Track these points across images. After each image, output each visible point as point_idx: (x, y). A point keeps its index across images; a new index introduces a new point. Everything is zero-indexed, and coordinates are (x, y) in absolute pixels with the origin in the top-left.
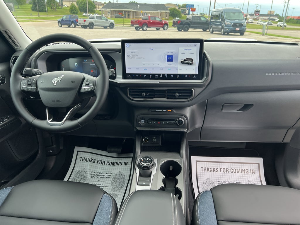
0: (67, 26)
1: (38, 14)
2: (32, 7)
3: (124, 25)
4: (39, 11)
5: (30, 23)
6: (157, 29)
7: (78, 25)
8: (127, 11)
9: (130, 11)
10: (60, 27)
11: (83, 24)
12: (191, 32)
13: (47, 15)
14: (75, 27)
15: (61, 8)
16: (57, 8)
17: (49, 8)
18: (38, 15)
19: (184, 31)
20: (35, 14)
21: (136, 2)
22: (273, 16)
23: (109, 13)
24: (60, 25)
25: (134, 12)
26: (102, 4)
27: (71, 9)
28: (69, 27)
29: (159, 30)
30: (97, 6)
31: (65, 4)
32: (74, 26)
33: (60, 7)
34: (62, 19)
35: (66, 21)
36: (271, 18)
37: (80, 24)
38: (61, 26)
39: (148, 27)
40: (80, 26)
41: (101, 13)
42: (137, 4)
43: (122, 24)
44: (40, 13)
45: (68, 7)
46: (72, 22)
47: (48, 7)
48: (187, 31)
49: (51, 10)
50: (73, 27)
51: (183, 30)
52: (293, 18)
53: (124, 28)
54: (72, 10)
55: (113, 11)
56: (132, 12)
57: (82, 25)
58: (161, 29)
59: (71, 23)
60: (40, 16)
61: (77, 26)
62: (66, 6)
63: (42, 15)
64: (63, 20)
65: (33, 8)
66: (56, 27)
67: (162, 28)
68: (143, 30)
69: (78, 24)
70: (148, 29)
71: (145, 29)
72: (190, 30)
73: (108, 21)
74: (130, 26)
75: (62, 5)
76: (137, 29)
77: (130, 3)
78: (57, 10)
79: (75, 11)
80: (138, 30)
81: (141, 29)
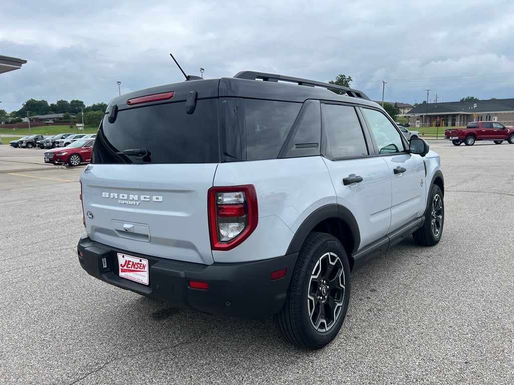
3: (438, 138)
6: (495, 142)
8: (450, 115)
9: (457, 115)
21: (475, 98)
23: (418, 120)
25: (464, 115)
26: (410, 107)
29: (500, 144)
30: (402, 111)
39: (476, 139)
41: (405, 121)
42: (476, 101)
43: (435, 136)
53: (435, 143)
55: (425, 116)
56: (461, 115)
58: (504, 142)
67: (507, 140)
68: (467, 145)
70: (477, 142)
71: (470, 142)
73: (409, 133)
74: (443, 138)
76: (456, 143)
77: (462, 101)
80: (458, 145)
81: (463, 144)
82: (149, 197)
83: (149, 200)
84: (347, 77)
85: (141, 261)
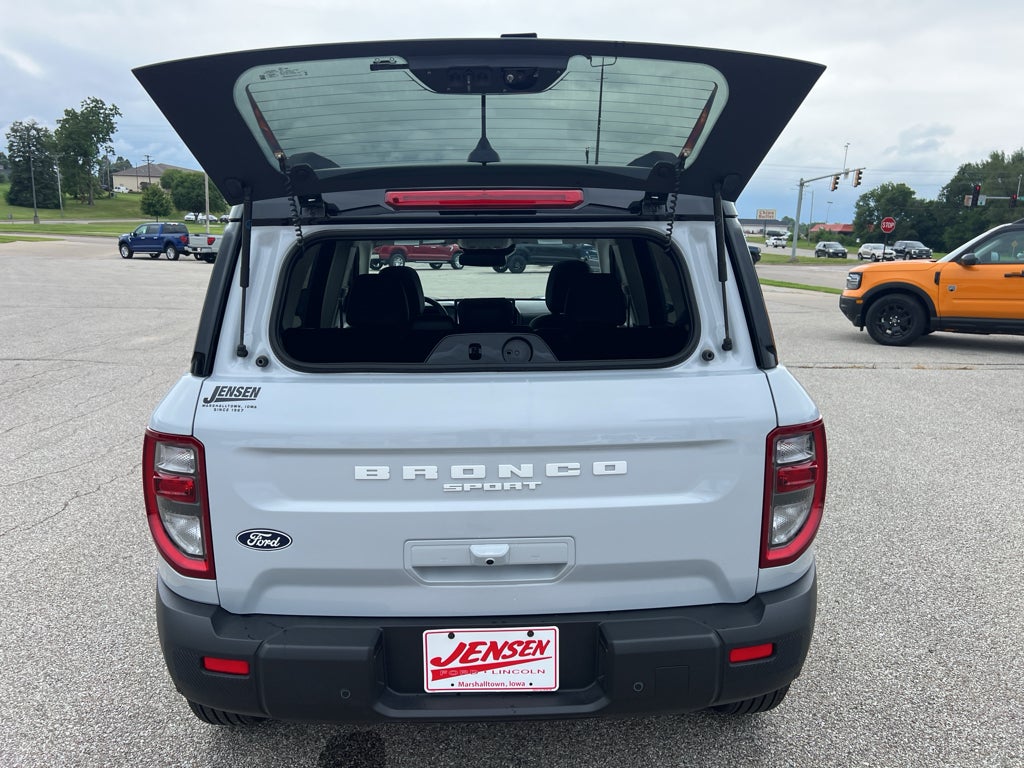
0: (149, 256)
1: (36, 216)
2: (10, 193)
4: (38, 207)
5: (19, 244)
6: (431, 265)
7: (187, 253)
10: (124, 258)
11: (204, 251)
12: (533, 275)
13: (63, 218)
14: (176, 258)
15: (108, 197)
16: (97, 196)
17: (68, 195)
18: (36, 219)
19: (513, 272)
20: (23, 217)
22: (775, 223)
24: (126, 254)
27: (147, 202)
28: (155, 257)
29: (438, 268)
31: (122, 185)
32: (172, 256)
33: (107, 194)
34: (135, 234)
35: (149, 240)
36: (769, 229)
37: (195, 249)
38: (130, 257)
39: (407, 259)
40: (192, 256)
44: (42, 214)
45: (131, 192)
46: (169, 244)
47: (64, 193)
48: (520, 271)
49: (74, 202)
50: (169, 259)
51: (508, 270)
52: (827, 230)
54: (150, 205)
57: (200, 254)
59: (162, 246)
60: (41, 222)
61: (181, 256)
62: (123, 189)
63: (47, 218)
64: (136, 238)
65: (12, 196)
66: (111, 258)
67: (449, 262)
69: (190, 250)
72: (529, 268)
75: (112, 186)
78: (95, 202)
79: (162, 206)
82: (577, 465)
83: (577, 473)
84: (108, 105)
85: (531, 634)
